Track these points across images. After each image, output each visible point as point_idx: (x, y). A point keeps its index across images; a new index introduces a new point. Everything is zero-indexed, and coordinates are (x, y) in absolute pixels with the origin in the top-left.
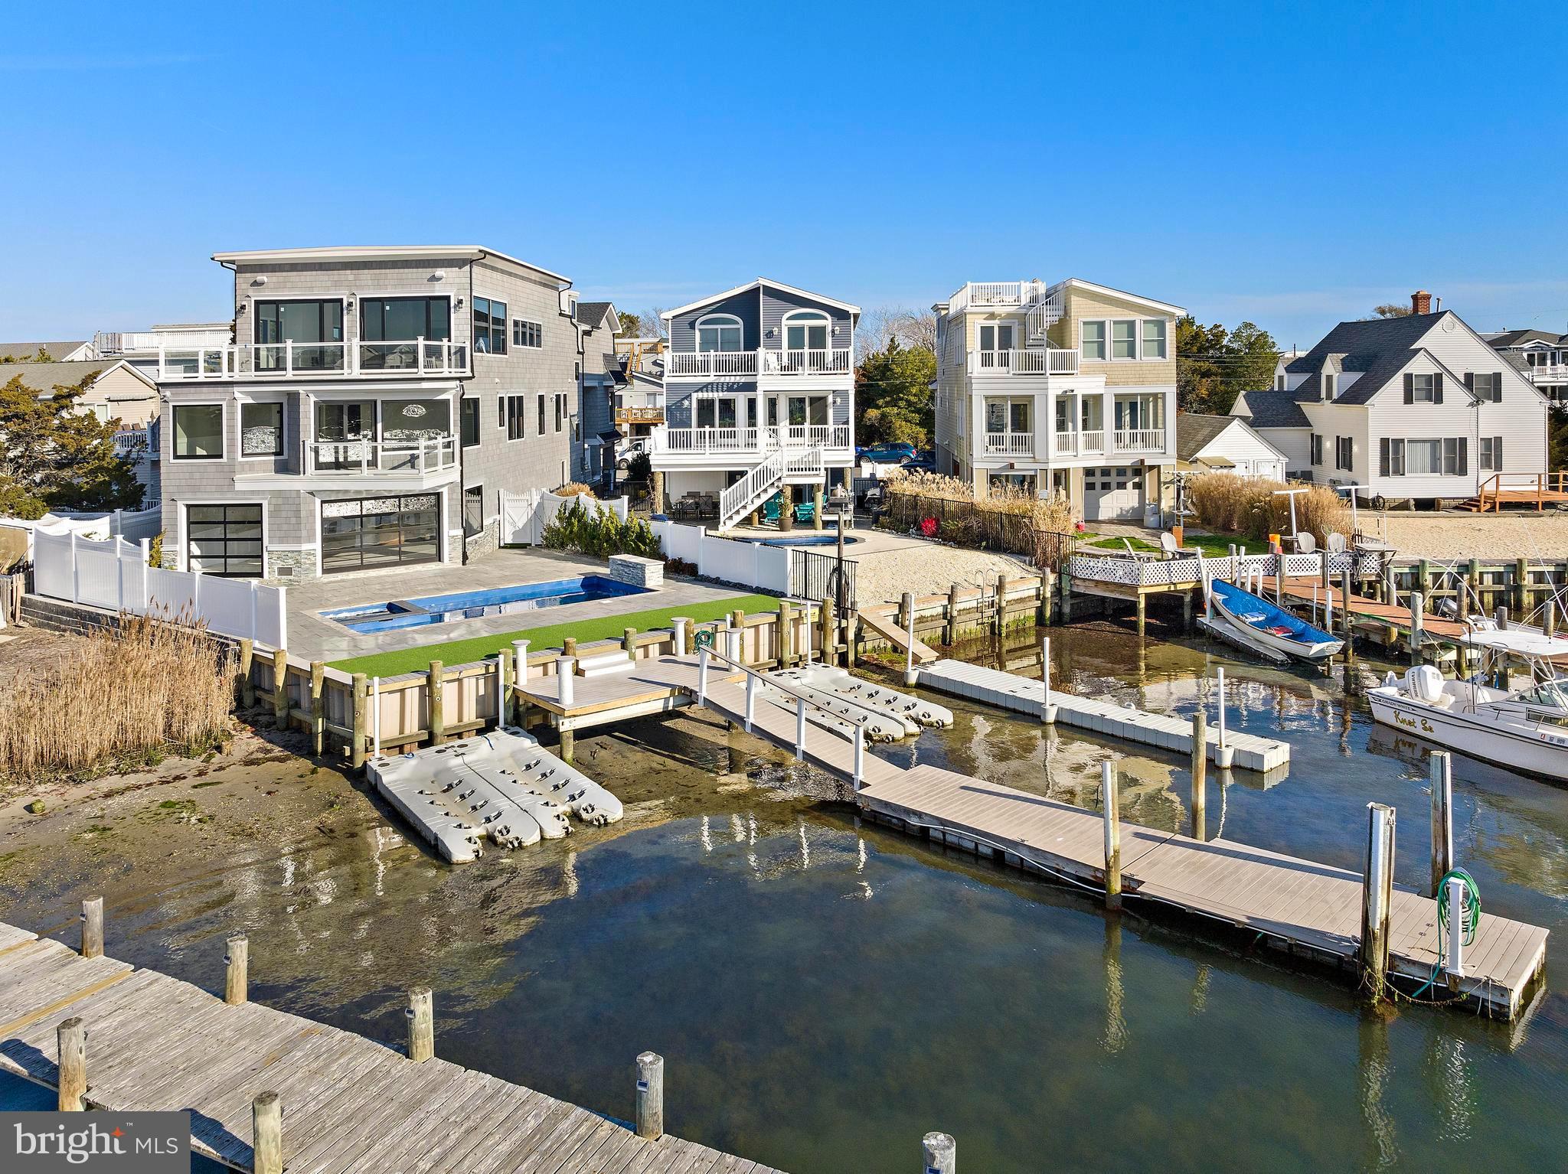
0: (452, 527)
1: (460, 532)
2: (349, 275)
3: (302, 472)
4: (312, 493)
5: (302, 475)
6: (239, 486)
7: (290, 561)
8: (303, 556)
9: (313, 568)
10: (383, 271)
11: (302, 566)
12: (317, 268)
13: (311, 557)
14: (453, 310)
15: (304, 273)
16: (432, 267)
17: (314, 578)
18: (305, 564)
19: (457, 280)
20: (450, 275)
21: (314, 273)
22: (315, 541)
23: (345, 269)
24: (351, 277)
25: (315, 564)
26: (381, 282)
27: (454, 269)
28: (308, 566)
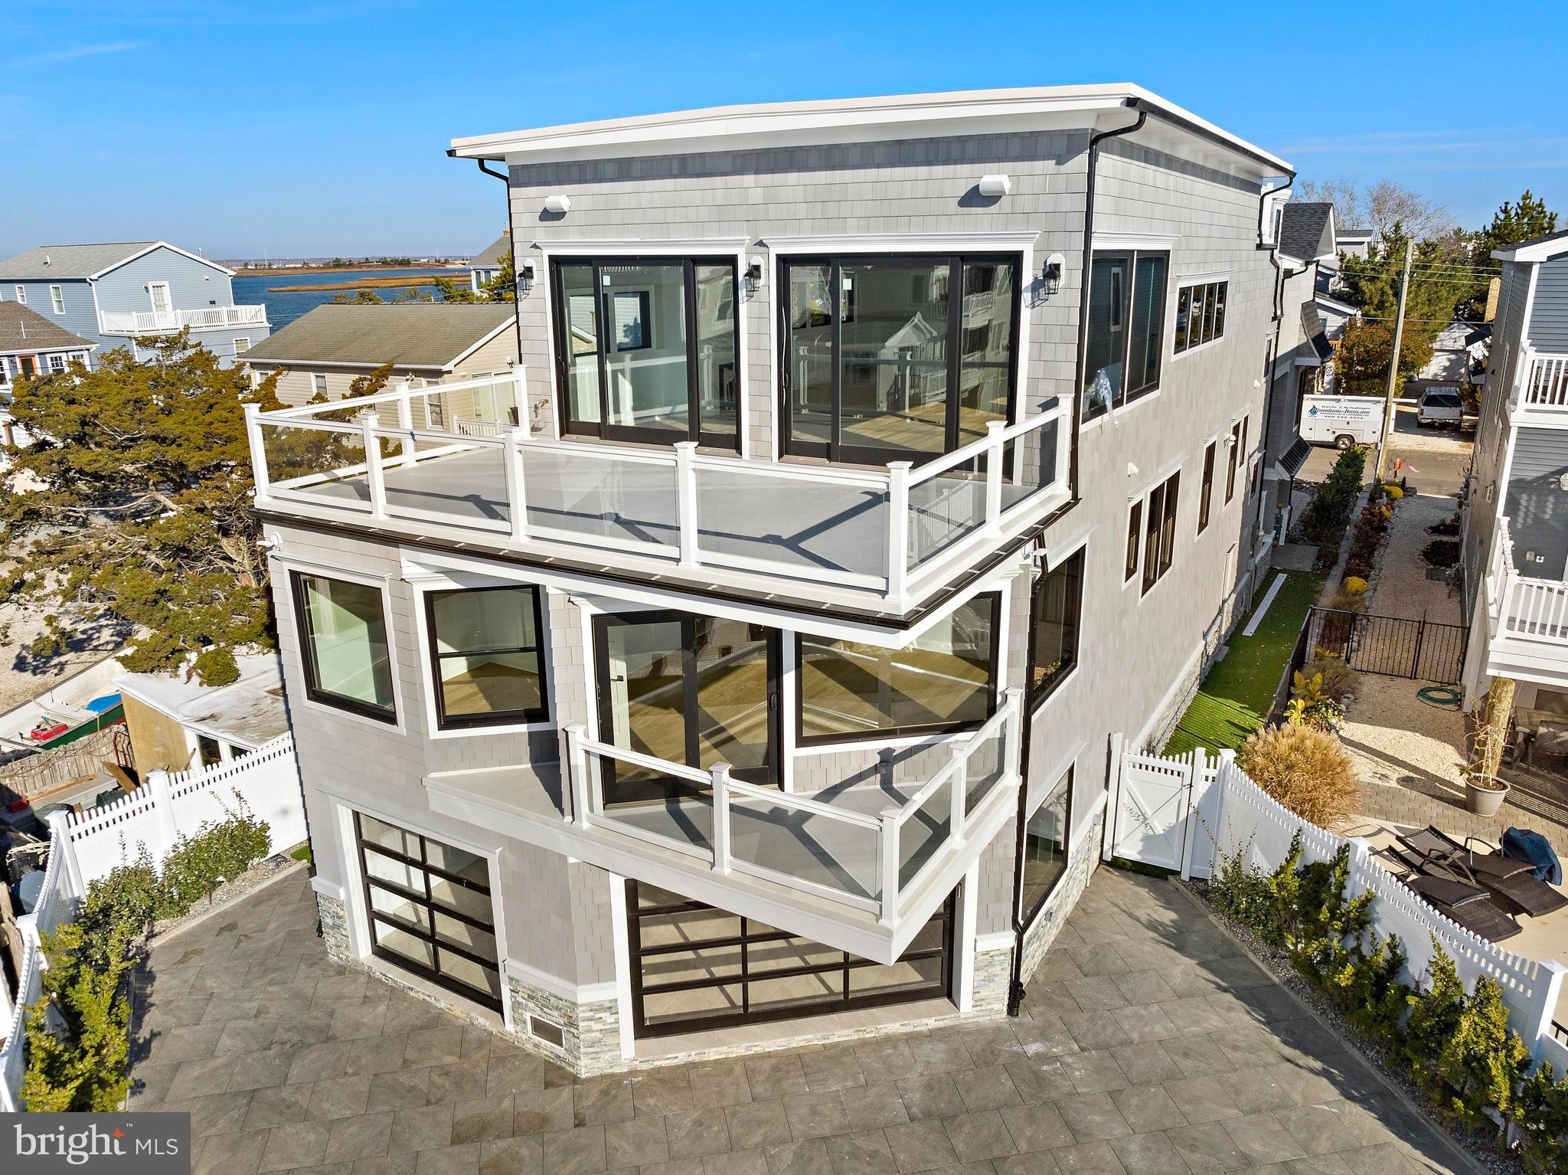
2: (751, 187)
5: (568, 818)
7: (555, 1013)
8: (581, 1013)
9: (610, 1040)
10: (837, 175)
11: (582, 1036)
12: (675, 170)
13: (605, 1015)
14: (1026, 298)
15: (649, 185)
16: (972, 161)
17: (614, 1062)
18: (590, 1031)
19: (1047, 203)
20: (1026, 185)
21: (669, 183)
22: (612, 977)
23: (741, 171)
24: (756, 196)
25: (615, 1031)
26: (831, 210)
27: (1039, 166)
28: (598, 1035)
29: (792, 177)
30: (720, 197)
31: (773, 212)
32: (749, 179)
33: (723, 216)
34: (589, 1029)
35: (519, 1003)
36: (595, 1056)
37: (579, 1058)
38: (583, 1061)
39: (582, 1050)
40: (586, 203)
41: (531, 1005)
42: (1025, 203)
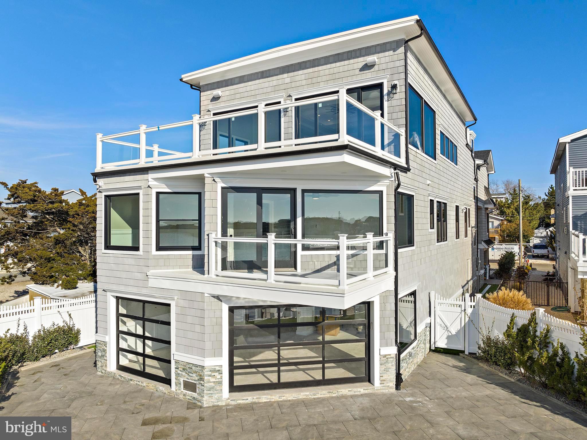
0: (384, 343)
1: (393, 350)
2: (286, 77)
3: (206, 272)
4: (218, 298)
5: (206, 275)
6: (152, 283)
7: (194, 375)
8: (206, 372)
9: (218, 388)
10: (316, 69)
11: (205, 385)
12: (259, 77)
13: (216, 374)
14: (385, 98)
15: (250, 83)
16: (364, 56)
17: (218, 400)
18: (209, 382)
19: (391, 65)
20: (383, 60)
21: (257, 81)
22: (221, 355)
23: (283, 73)
24: (288, 80)
25: (220, 383)
26: (314, 80)
27: (387, 54)
28: (212, 384)
29: (301, 72)
30: (275, 83)
31: (293, 85)
32: (285, 75)
33: (276, 89)
34: (209, 381)
35: (178, 374)
36: (211, 396)
37: (203, 397)
38: (206, 398)
39: (205, 392)
40: (227, 93)
41: (184, 373)
42: (384, 66)
